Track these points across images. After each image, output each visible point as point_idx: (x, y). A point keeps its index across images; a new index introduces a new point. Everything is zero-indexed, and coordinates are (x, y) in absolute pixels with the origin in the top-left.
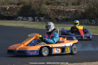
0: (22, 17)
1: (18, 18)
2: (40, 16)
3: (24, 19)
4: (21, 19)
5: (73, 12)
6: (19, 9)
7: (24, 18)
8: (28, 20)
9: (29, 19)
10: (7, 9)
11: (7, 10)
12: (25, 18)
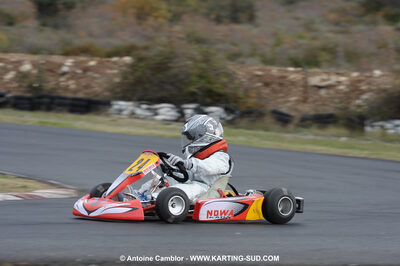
0: (130, 103)
1: (116, 107)
2: (208, 100)
3: (139, 111)
4: (125, 113)
5: (341, 87)
6: (115, 71)
7: (139, 107)
8: (156, 114)
9: (161, 111)
10: (65, 69)
11: (64, 74)
12: (144, 106)
